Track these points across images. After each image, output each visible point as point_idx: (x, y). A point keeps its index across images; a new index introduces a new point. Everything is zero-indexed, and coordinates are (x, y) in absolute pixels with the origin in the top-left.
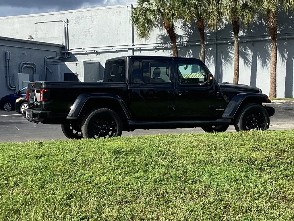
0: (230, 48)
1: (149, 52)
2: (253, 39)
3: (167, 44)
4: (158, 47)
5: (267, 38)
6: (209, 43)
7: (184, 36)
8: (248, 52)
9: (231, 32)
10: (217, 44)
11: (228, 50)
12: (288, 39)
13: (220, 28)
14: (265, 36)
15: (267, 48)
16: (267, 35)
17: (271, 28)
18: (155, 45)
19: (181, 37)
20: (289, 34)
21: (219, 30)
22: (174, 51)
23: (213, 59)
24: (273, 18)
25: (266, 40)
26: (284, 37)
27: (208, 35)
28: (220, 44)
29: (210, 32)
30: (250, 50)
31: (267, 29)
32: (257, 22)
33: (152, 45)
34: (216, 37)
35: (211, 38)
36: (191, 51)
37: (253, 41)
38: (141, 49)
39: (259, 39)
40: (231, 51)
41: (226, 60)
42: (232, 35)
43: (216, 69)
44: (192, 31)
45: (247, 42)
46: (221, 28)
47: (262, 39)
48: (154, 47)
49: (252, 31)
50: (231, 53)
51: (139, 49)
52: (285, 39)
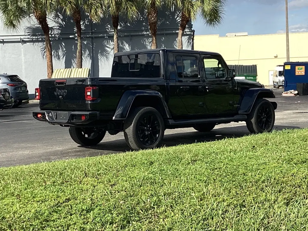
0: (107, 42)
1: (15, 45)
2: (132, 34)
3: (36, 36)
4: (25, 40)
5: (146, 33)
6: (84, 36)
7: (55, 28)
8: (125, 46)
9: (108, 25)
10: (92, 38)
11: (104, 45)
12: (167, 34)
13: (95, 21)
14: (142, 31)
15: (145, 43)
16: (145, 30)
17: (152, 23)
18: (22, 37)
19: (52, 28)
20: (166, 30)
21: (94, 22)
22: (47, 44)
23: (88, 53)
24: (154, 13)
25: (144, 35)
26: (162, 32)
27: (83, 27)
28: (96, 37)
29: (84, 24)
30: (127, 45)
31: (144, 24)
32: (134, 16)
33: (19, 37)
34: (91, 30)
35: (86, 31)
36: (64, 44)
37: (132, 36)
38: (4, 40)
39: (138, 34)
40: (107, 45)
41: (102, 55)
42: (108, 29)
43: (92, 64)
44: (64, 23)
45: (125, 36)
46: (97, 21)
47: (140, 34)
48: (21, 39)
49: (129, 25)
50: (108, 47)
51: (2, 40)
52: (163, 34)
